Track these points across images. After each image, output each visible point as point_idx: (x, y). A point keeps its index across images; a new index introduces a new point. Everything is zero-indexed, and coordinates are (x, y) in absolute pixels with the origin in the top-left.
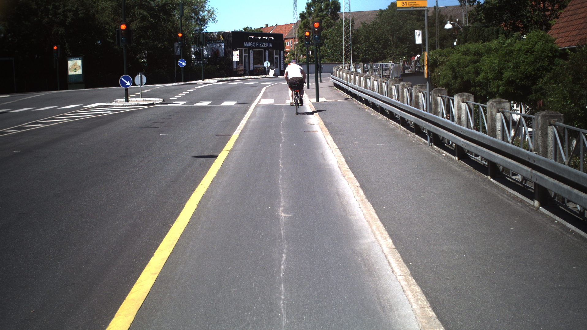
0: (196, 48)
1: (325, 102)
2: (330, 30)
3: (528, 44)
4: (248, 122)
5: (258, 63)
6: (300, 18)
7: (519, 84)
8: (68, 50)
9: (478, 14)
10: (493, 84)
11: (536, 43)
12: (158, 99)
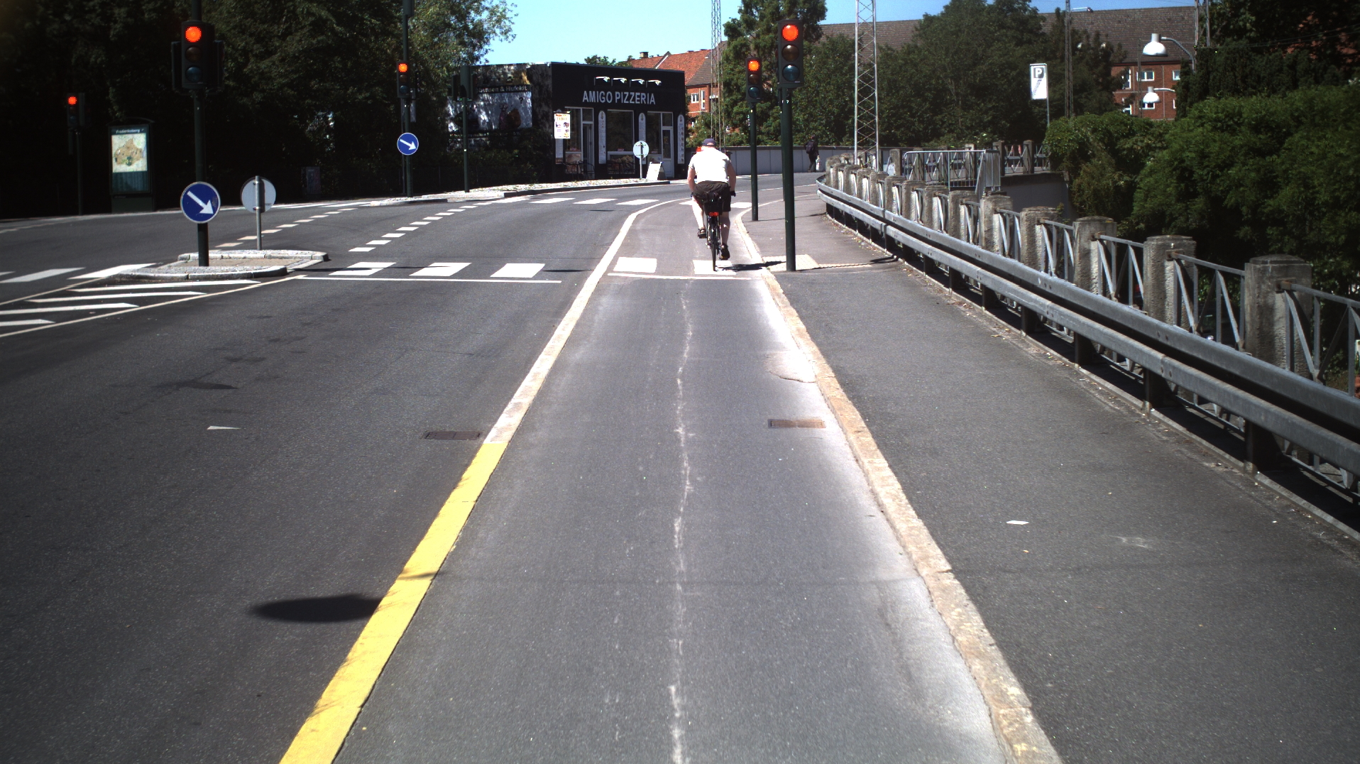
0: (458, 105)
1: (816, 274)
5: (621, 146)
6: (726, 34)
9: (1235, 16)
12: (311, 252)
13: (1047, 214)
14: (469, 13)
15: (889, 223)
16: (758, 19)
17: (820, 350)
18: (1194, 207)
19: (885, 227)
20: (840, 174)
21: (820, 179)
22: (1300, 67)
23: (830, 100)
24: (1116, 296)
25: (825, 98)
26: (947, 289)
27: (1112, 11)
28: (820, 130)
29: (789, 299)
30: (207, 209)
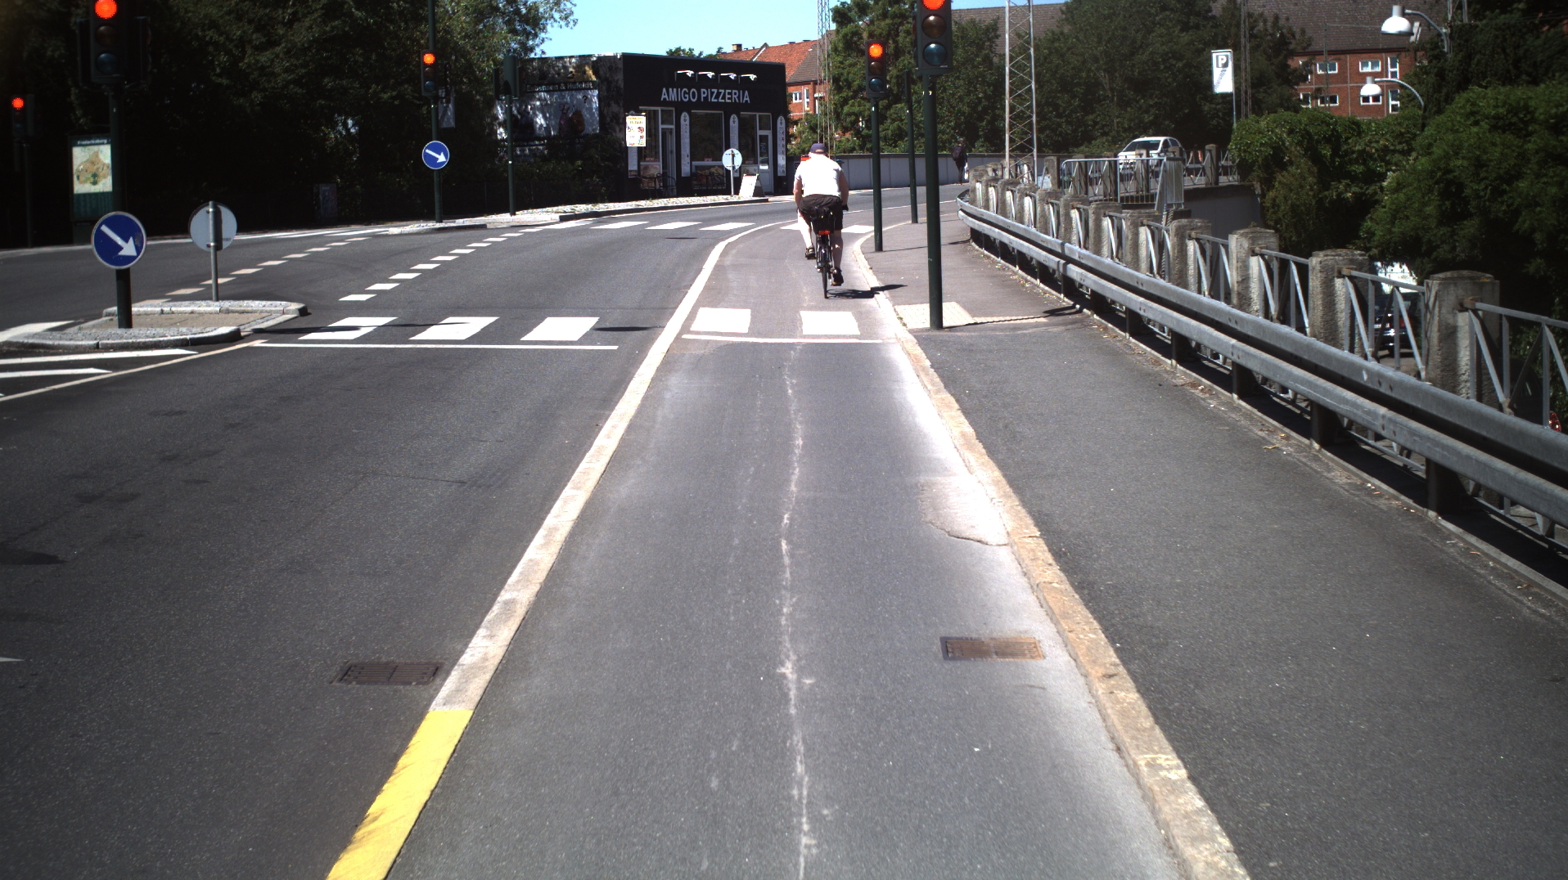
5: (708, 155)
6: (834, 21)
12: (284, 303)
13: (1352, 261)
15: (1069, 260)
16: (872, 3)
18: (1462, 232)
19: (1064, 265)
20: (992, 190)
21: (962, 196)
23: (960, 97)
24: (1510, 406)
25: (953, 95)
26: (1169, 361)
28: (947, 134)
29: (941, 377)
30: (128, 248)
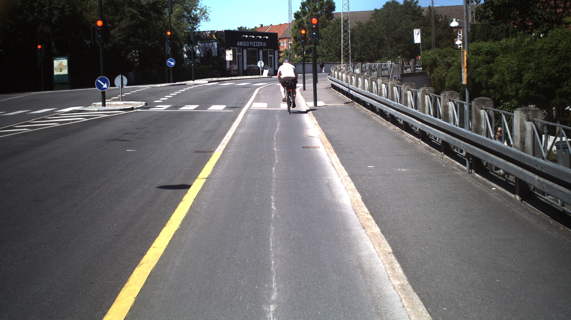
0: (188, 47)
1: (325, 107)
2: (325, 30)
3: (551, 42)
4: (235, 134)
5: (253, 63)
6: (295, 17)
7: (541, 88)
8: (54, 49)
9: (486, 11)
10: (511, 87)
11: (560, 41)
12: (140, 102)
13: (397, 83)
14: (192, 11)
15: (350, 89)
16: (307, 11)
17: (322, 129)
19: (349, 90)
20: (336, 72)
21: (329, 75)
22: (510, 31)
23: (337, 44)
24: (414, 108)
25: (335, 43)
26: (369, 111)
27: (454, 6)
29: (313, 115)
30: (105, 86)
